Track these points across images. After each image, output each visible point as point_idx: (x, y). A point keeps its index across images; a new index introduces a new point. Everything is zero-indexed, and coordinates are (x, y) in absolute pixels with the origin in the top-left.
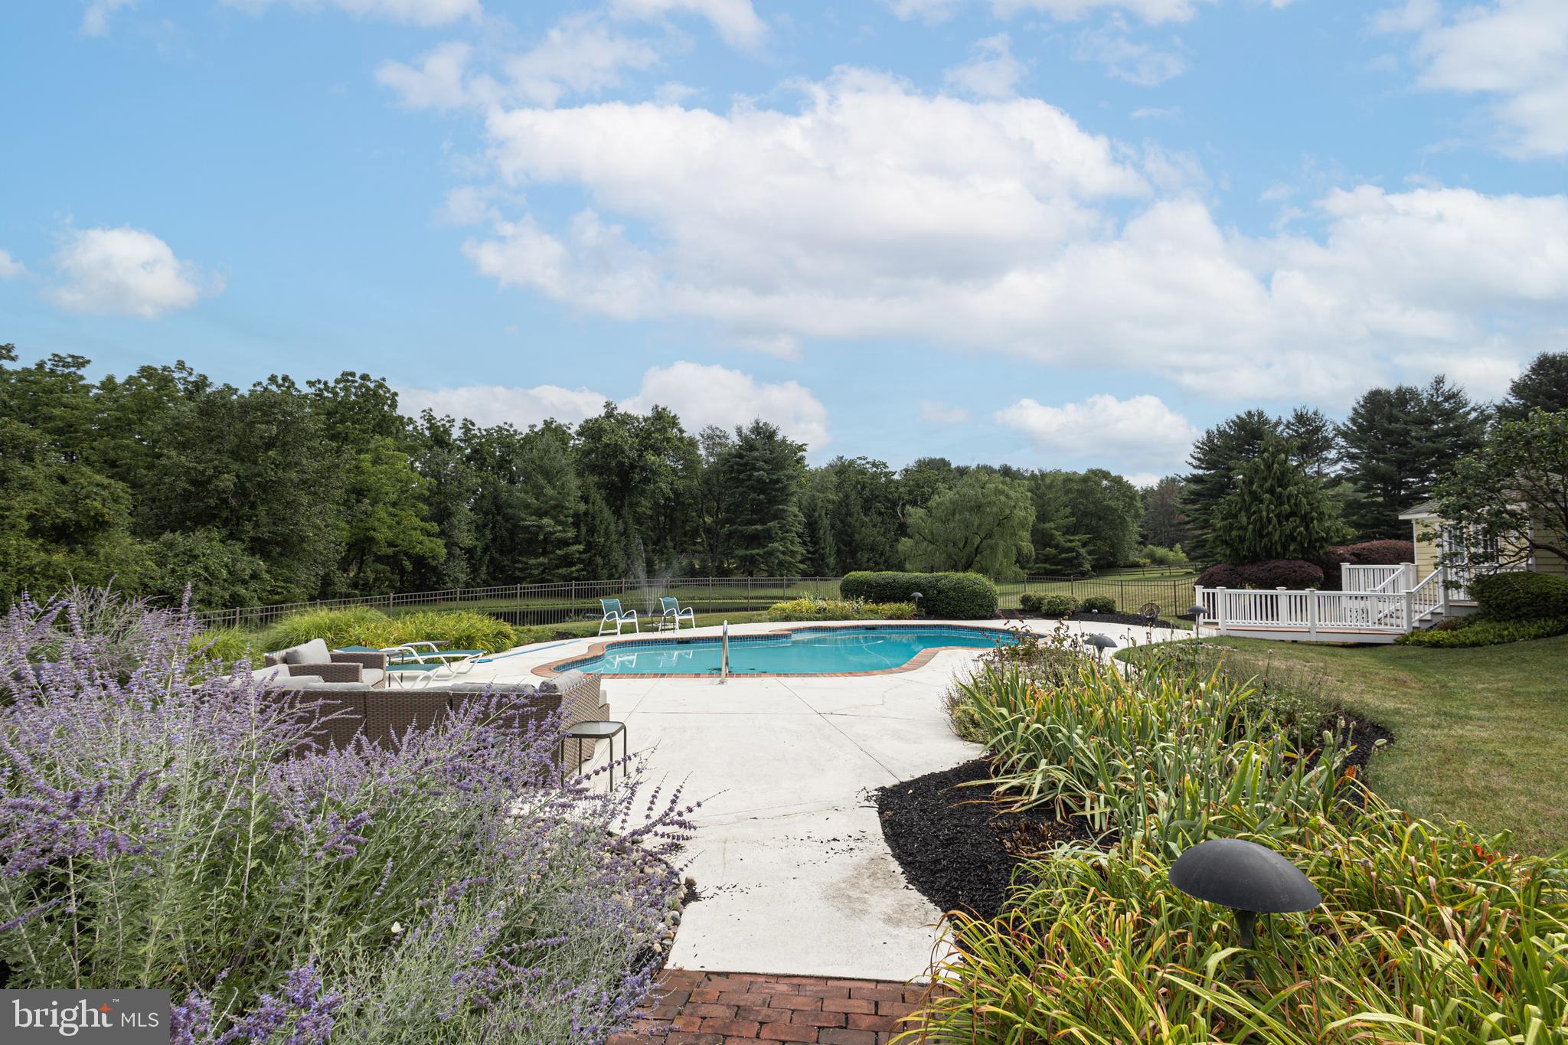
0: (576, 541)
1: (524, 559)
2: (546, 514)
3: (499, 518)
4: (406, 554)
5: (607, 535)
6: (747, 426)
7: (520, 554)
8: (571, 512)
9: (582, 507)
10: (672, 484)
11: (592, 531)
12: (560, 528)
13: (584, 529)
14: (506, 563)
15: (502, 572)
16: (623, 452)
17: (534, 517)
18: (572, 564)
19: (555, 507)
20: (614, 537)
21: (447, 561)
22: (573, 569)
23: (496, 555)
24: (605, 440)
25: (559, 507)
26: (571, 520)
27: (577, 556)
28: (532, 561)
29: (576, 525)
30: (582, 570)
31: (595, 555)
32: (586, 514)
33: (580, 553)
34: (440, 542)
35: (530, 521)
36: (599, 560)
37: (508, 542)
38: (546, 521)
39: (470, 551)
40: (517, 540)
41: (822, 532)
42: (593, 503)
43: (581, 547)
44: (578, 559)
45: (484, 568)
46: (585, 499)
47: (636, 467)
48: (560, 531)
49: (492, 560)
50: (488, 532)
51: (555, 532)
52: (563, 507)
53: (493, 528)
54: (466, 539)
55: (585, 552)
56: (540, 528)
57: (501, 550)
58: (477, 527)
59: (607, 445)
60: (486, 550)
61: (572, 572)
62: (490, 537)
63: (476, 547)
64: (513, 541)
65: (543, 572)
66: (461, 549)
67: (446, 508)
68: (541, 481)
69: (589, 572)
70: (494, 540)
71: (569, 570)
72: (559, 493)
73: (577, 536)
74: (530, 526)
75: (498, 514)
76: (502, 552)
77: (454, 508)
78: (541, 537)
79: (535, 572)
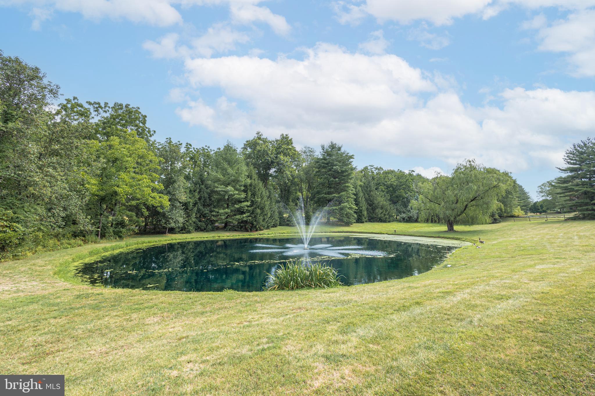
0: (246, 200)
1: (217, 210)
2: (229, 184)
3: (203, 186)
4: (145, 204)
5: (262, 197)
6: (327, 145)
7: (214, 207)
8: (243, 183)
9: (249, 181)
10: (291, 172)
11: (254, 195)
12: (237, 192)
13: (250, 194)
14: (207, 212)
15: (204, 217)
16: (268, 154)
17: (223, 186)
18: (243, 213)
19: (234, 181)
20: (265, 198)
21: (171, 210)
22: (244, 215)
23: (201, 207)
24: (258, 148)
25: (236, 181)
26: (243, 188)
27: (246, 208)
28: (222, 211)
29: (245, 191)
30: (249, 217)
31: (256, 208)
32: (251, 185)
33: (248, 206)
34: (166, 198)
35: (220, 188)
36: (259, 211)
37: (208, 200)
38: (229, 188)
39: (185, 205)
40: (213, 199)
41: (360, 199)
42: (254, 180)
43: (249, 204)
44: (247, 210)
45: (194, 215)
46: (250, 176)
47: (274, 163)
48: (237, 194)
49: (199, 210)
50: (196, 194)
51: (234, 195)
52: (238, 181)
53: (199, 192)
54: (183, 197)
55: (251, 206)
56: (226, 192)
57: (204, 205)
58: (190, 191)
59: (259, 151)
60: (195, 204)
61: (243, 217)
62: (198, 197)
63: (189, 202)
64: (210, 200)
65: (227, 218)
66: (180, 203)
67: (171, 178)
68: (226, 165)
69: (252, 218)
70: (200, 199)
71: (242, 216)
72: (236, 173)
73: (246, 197)
74: (220, 191)
75: (202, 184)
76: (204, 206)
77: (176, 178)
78: (227, 197)
79: (223, 217)
